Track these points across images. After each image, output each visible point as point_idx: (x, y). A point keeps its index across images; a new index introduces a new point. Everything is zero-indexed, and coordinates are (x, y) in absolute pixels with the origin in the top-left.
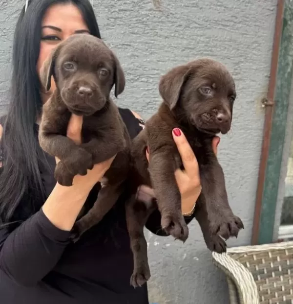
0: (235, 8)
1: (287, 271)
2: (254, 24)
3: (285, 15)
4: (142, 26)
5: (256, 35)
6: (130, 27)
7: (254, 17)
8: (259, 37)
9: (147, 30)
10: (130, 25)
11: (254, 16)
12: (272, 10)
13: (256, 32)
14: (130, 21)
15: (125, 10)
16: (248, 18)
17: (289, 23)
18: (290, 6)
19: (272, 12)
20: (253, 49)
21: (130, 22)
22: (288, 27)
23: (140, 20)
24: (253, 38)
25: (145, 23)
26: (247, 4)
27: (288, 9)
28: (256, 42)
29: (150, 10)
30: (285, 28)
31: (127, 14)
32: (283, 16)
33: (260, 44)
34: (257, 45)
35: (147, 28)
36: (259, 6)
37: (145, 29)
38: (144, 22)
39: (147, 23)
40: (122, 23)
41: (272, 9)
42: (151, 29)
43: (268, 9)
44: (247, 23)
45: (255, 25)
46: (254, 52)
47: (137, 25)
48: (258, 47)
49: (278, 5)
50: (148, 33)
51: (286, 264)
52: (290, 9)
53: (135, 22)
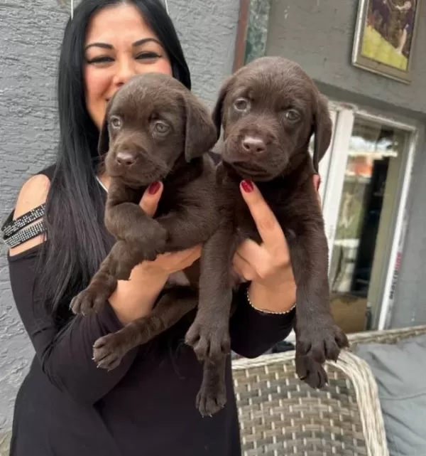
0: (180, 20)
1: (248, 400)
2: (206, 46)
3: (248, 37)
4: (38, 32)
5: (208, 62)
6: (18, 31)
7: (205, 36)
8: (213, 65)
9: (46, 39)
10: (18, 30)
11: (206, 34)
12: (231, 29)
13: (209, 58)
14: (19, 23)
15: (11, 6)
16: (197, 36)
17: (254, 48)
18: (255, 25)
19: (230, 31)
20: (205, 82)
21: (19, 25)
22: (252, 54)
23: (35, 23)
24: (204, 66)
25: (42, 29)
26: (196, 16)
27: (253, 29)
28: (208, 72)
29: (52, 9)
30: (249, 56)
31: (14, 12)
32: (245, 39)
33: (214, 75)
34: (209, 76)
35: (45, 36)
36: (214, 20)
37: (42, 37)
38: (41, 26)
39: (47, 29)
40: (6, 25)
41: (231, 26)
42: (52, 39)
43: (225, 27)
44: (196, 43)
45: (208, 48)
46: (205, 86)
47: (29, 30)
48: (211, 80)
49: (239, 22)
50: (46, 44)
51: (247, 390)
52: (255, 29)
53: (26, 26)
